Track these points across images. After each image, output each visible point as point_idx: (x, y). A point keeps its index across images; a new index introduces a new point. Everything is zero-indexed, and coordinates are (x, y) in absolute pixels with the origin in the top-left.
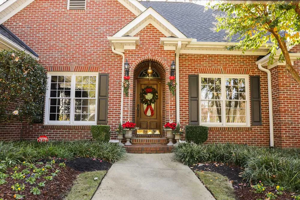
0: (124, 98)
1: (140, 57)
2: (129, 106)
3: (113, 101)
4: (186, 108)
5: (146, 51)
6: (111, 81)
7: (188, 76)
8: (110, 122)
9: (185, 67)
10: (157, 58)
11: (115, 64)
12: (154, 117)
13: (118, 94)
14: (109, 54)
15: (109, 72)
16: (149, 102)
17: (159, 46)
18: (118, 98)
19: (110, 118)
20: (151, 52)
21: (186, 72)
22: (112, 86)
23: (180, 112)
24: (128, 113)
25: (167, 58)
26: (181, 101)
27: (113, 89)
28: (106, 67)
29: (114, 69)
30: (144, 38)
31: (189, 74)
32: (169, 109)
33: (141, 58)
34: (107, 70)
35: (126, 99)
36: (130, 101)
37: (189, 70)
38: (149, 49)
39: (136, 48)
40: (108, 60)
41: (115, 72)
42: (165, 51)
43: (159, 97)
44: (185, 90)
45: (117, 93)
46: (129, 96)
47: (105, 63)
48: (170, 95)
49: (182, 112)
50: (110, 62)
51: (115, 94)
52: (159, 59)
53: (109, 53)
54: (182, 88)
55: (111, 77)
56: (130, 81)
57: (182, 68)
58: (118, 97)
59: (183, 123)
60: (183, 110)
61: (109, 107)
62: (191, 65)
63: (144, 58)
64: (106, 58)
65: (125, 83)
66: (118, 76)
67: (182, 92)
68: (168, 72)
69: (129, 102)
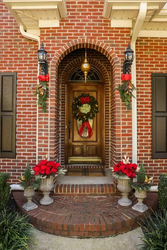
0: (40, 115)
1: (68, 41)
2: (49, 129)
3: (23, 120)
4: (148, 131)
5: (79, 30)
6: (20, 86)
7: (151, 76)
8: (20, 154)
9: (145, 59)
10: (99, 43)
11: (27, 56)
12: (93, 138)
13: (32, 108)
14: (16, 40)
15: (17, 70)
16: (84, 117)
17: (101, 21)
18: (32, 115)
19: (20, 147)
20: (87, 31)
21: (148, 69)
22: (22, 94)
23: (138, 138)
24: (47, 142)
25: (116, 42)
26: (139, 119)
27: (24, 99)
28: (11, 62)
29: (25, 65)
30: (75, 7)
31: (152, 73)
32: (121, 133)
33: (70, 42)
34: (13, 67)
35: (43, 117)
36: (51, 119)
37: (153, 66)
38: (84, 26)
39: (60, 24)
40: (16, 49)
41: (27, 70)
42: (113, 28)
43: (99, 109)
44: (146, 100)
45: (30, 106)
46: (48, 112)
47: (11, 56)
48: (123, 108)
49: (141, 137)
50: (18, 53)
51: (27, 108)
52: (102, 44)
53: (17, 37)
54: (141, 96)
55: (20, 79)
56: (49, 83)
57: (141, 62)
58: (32, 111)
59: (142, 155)
60: (142, 134)
61: (19, 130)
62: (155, 56)
63: (76, 41)
64: (11, 46)
65: (41, 87)
66: (32, 77)
67: (141, 103)
68: (119, 66)
69: (49, 121)
